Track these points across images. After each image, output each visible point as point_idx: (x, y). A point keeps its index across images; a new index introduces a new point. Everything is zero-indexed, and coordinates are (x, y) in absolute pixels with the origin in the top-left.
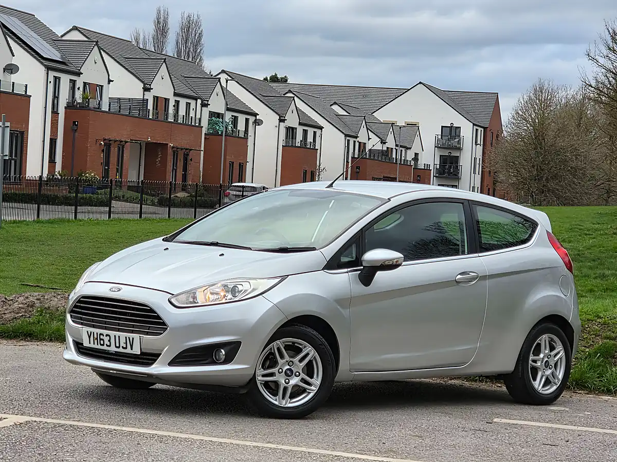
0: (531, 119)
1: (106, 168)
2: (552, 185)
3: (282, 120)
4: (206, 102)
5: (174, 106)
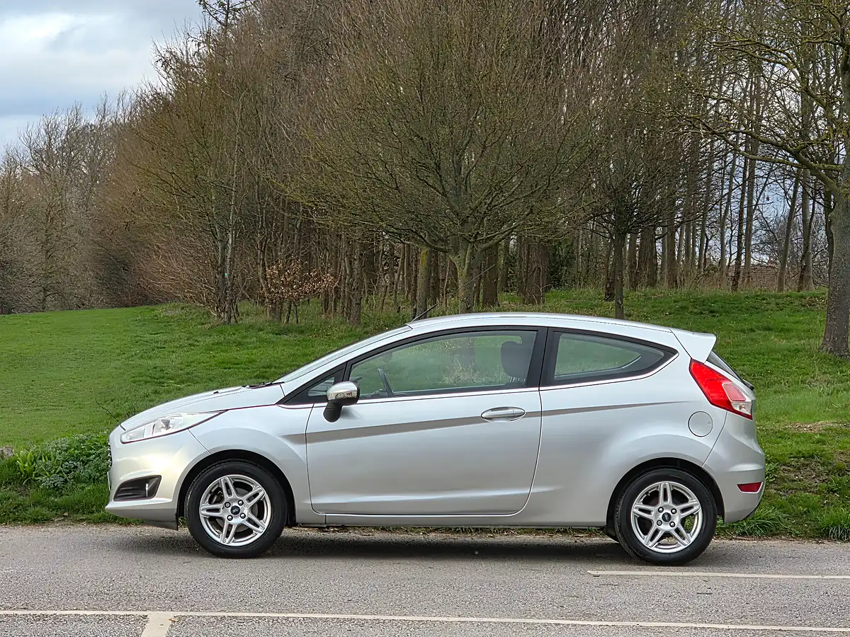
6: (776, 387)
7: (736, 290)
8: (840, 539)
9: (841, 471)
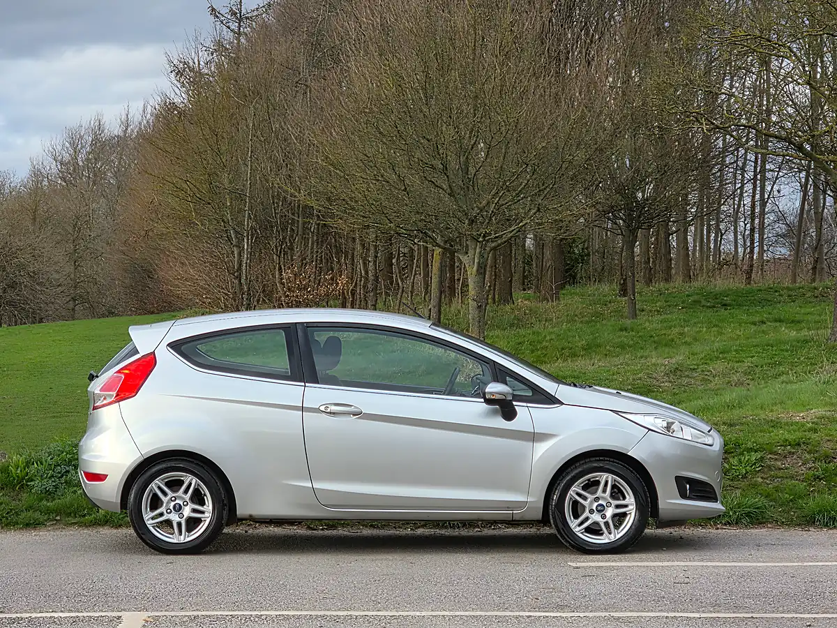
6: (784, 378)
7: (749, 283)
8: (826, 525)
9: (828, 458)
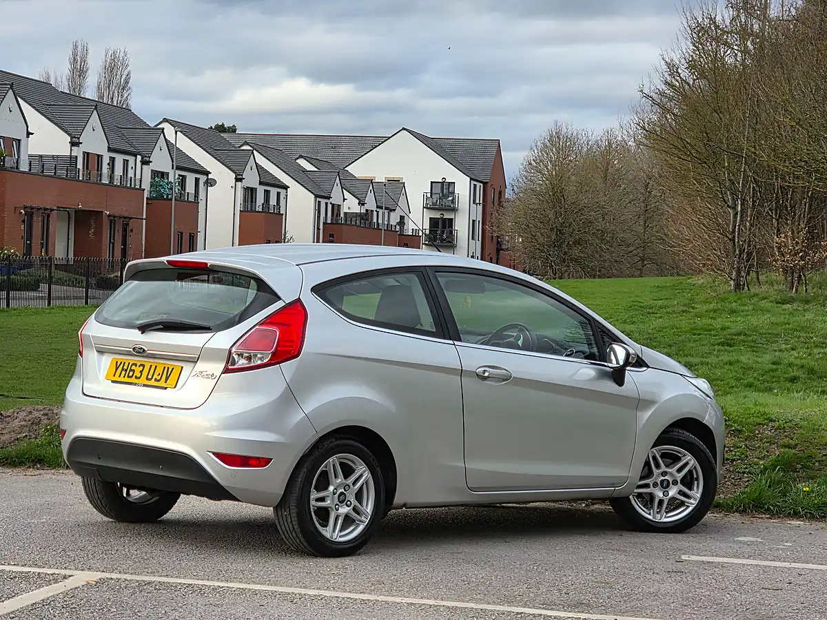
0: (548, 172)
1: (28, 242)
2: (576, 252)
3: (238, 180)
4: (147, 159)
5: (109, 164)
